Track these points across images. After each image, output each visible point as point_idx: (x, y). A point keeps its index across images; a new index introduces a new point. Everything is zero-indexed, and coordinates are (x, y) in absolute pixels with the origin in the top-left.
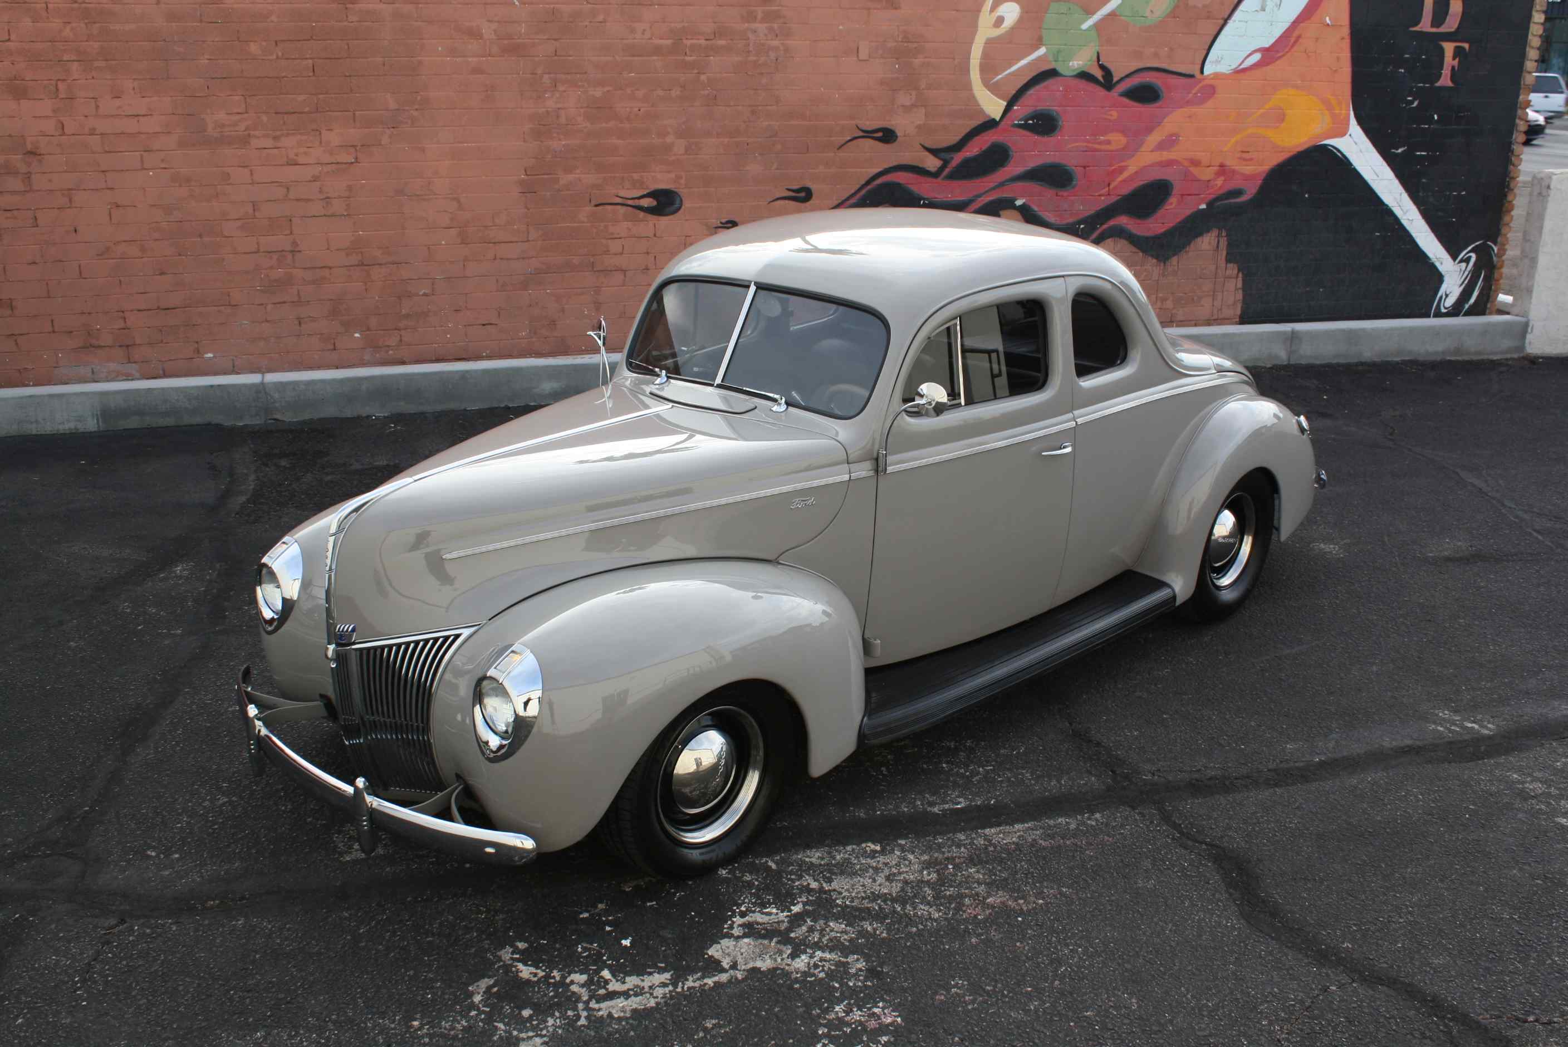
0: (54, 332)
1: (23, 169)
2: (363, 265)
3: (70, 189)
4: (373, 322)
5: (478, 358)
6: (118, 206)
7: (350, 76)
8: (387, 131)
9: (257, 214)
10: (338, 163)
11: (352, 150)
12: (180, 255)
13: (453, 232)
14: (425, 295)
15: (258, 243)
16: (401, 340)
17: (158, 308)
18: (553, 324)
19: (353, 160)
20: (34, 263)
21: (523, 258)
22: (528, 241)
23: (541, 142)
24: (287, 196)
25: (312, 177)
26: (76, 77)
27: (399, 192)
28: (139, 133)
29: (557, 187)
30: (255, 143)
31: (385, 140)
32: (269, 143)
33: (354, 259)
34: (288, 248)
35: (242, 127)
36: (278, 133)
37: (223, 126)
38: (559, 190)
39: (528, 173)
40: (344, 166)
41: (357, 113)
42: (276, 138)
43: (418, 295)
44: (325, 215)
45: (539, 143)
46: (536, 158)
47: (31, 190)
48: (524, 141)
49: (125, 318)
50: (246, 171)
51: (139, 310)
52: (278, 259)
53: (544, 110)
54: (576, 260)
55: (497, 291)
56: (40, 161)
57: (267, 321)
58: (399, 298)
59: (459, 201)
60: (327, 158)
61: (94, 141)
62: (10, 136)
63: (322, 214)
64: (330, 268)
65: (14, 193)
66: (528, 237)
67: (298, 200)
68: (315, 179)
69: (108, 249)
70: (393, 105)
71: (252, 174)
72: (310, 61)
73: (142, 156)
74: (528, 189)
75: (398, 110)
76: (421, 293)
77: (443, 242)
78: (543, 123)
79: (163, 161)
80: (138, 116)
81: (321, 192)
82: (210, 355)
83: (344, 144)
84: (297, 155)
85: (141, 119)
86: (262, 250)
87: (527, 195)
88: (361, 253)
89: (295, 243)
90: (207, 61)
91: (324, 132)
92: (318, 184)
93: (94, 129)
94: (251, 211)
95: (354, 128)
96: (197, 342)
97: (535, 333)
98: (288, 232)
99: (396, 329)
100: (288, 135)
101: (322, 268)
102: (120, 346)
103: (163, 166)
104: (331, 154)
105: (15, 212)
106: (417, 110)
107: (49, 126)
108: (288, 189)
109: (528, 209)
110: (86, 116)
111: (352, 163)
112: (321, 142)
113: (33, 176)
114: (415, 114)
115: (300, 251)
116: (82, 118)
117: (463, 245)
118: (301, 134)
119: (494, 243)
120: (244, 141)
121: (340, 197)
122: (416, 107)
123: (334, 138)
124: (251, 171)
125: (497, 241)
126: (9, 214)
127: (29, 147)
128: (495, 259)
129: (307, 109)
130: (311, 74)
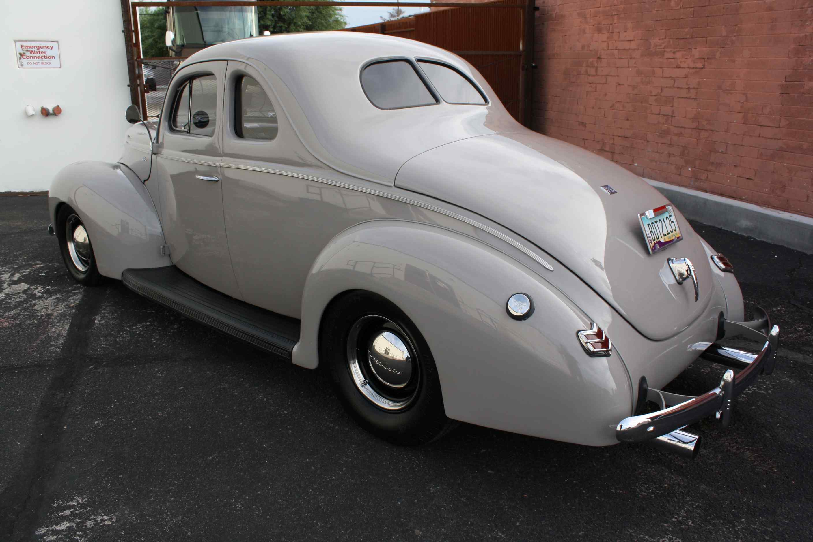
0: (594, 140)
1: (596, 65)
2: (698, 129)
3: (607, 75)
4: (697, 163)
5: (741, 199)
6: (619, 85)
7: (708, 17)
8: (720, 49)
9: (662, 94)
10: (696, 68)
11: (703, 60)
12: (634, 111)
13: (741, 115)
14: (722, 152)
15: (660, 110)
16: (707, 177)
17: (624, 137)
18: (783, 188)
19: (702, 67)
20: (593, 108)
21: (775, 139)
22: (779, 127)
23: (799, 57)
24: (674, 85)
25: (685, 75)
26: (615, 22)
27: (720, 87)
28: (629, 49)
29: (802, 91)
30: (667, 55)
31: (718, 55)
32: (670, 55)
33: (694, 125)
34: (670, 114)
35: (662, 47)
36: (676, 50)
37: (657, 46)
38: (803, 93)
39: (787, 80)
40: (698, 70)
41: (708, 38)
42: (674, 53)
43: (718, 152)
44: (686, 98)
45: (797, 58)
46: (793, 69)
47: (597, 75)
48: (788, 57)
49: (614, 139)
50: (661, 70)
51: (619, 137)
52: (666, 120)
53: (804, 34)
54: (805, 146)
55: (758, 158)
56: (601, 62)
57: (657, 152)
58: (711, 151)
59: (747, 96)
60: (692, 66)
61: (616, 52)
62: (595, 50)
63: (685, 97)
64: (685, 128)
65: (593, 76)
66: (779, 125)
67: (678, 88)
68: (686, 77)
69: (613, 105)
70: (724, 34)
71: (663, 72)
72: (693, 9)
73: (629, 60)
74: (785, 91)
75: (726, 36)
76: (720, 151)
77: (735, 121)
78: (801, 44)
79: (635, 63)
80: (630, 40)
81: (687, 84)
82: (636, 165)
83: (700, 57)
84: (681, 62)
85: (632, 42)
86: (661, 114)
87: (784, 95)
88: (698, 122)
89: (673, 112)
90: (655, 12)
91: (693, 50)
92: (686, 80)
93: (616, 47)
94: (660, 92)
95: (706, 47)
96: (633, 157)
97: (773, 191)
98: (671, 105)
99: (706, 170)
100: (679, 51)
101: (682, 127)
102: (611, 152)
103: (635, 65)
104: (694, 63)
105: (592, 84)
106: (735, 36)
107: (604, 45)
108: (675, 81)
109: (783, 105)
110: (616, 41)
111: (702, 68)
112: (691, 56)
113: (599, 69)
114: (734, 38)
115: (674, 116)
116: (614, 42)
117: (744, 125)
118: (684, 51)
119: (761, 126)
120: (662, 54)
121: (694, 88)
122: (735, 34)
123: (696, 53)
124: (663, 70)
125: (761, 125)
126: (589, 85)
127: (599, 56)
128: (759, 136)
129: (688, 37)
130: (692, 16)
